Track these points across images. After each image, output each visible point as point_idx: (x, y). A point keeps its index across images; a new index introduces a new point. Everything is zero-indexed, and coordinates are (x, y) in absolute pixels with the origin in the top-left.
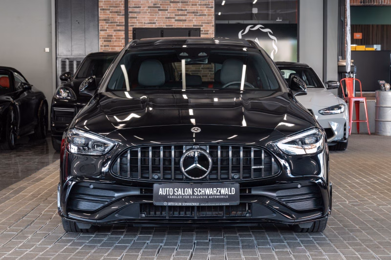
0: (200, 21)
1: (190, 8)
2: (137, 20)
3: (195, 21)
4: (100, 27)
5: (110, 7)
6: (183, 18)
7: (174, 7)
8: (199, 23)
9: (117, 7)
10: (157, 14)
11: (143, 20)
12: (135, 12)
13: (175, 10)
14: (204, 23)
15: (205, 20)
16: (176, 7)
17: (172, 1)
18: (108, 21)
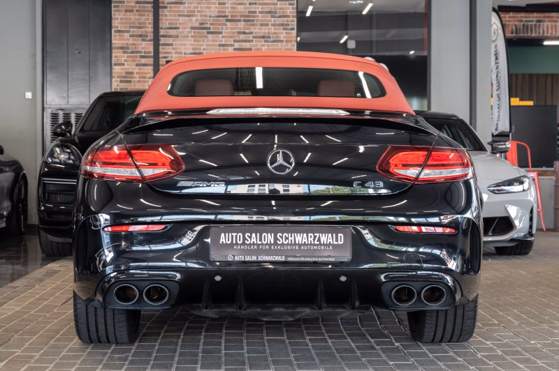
2: (173, 49)
4: (113, 59)
5: (130, 27)
6: (247, 45)
7: (232, 29)
9: (141, 28)
11: (182, 48)
12: (170, 36)
13: (234, 33)
16: (236, 29)
17: (229, 18)
18: (126, 50)
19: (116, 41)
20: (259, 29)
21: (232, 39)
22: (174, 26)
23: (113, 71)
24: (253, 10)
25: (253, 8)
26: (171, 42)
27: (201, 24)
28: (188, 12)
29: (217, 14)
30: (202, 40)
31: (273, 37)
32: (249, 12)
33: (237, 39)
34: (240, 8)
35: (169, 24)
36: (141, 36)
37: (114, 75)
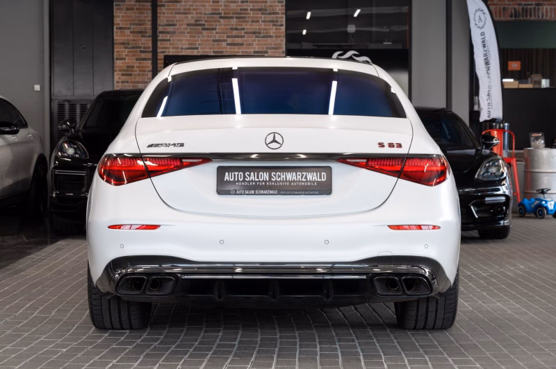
0: (264, 45)
2: (170, 44)
3: (257, 45)
4: (115, 54)
5: (131, 24)
6: (239, 40)
7: (225, 25)
8: (263, 48)
9: (140, 25)
10: (200, 35)
11: (179, 44)
12: (168, 33)
13: (227, 29)
15: (271, 44)
16: (229, 25)
17: (223, 15)
18: (127, 46)
19: (118, 37)
20: (250, 25)
21: (225, 35)
22: (171, 23)
23: (115, 65)
24: (245, 7)
25: (245, 6)
26: (168, 38)
27: (196, 21)
28: (184, 9)
29: (211, 12)
30: (197, 35)
31: (263, 33)
32: (241, 10)
33: (230, 35)
34: (233, 6)
35: (167, 21)
36: (140, 32)
37: (115, 69)
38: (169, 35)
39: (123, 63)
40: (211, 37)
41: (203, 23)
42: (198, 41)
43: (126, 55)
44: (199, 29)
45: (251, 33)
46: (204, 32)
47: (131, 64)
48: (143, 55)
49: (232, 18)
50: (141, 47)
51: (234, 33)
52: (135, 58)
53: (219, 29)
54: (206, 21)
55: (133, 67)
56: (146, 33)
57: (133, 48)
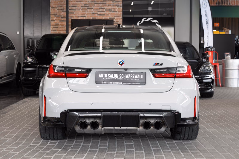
0: (113, 15)
1: (107, 7)
2: (74, 15)
3: (110, 15)
4: (51, 19)
5: (57, 6)
6: (103, 13)
7: (97, 7)
8: (113, 16)
9: (61, 6)
10: (87, 11)
11: (78, 15)
12: (73, 10)
13: (98, 8)
14: (116, 17)
15: (116, 15)
16: (98, 7)
17: (96, 2)
18: (56, 15)
19: (52, 12)
20: (108, 7)
21: (97, 11)
22: (74, 6)
23: (51, 23)
26: (73, 12)
27: (85, 5)
28: (80, 0)
29: (91, 1)
30: (85, 11)
31: (113, 10)
32: (104, 0)
33: (99, 11)
35: (73, 5)
36: (61, 10)
37: (51, 25)
38: (73, 11)
39: (54, 23)
40: (91, 11)
41: (88, 6)
42: (86, 13)
43: (55, 19)
44: (86, 8)
45: (108, 10)
46: (88, 10)
47: (57, 23)
48: (63, 19)
49: (100, 3)
50: (62, 16)
51: (101, 10)
52: (59, 20)
53: (94, 8)
54: (89, 5)
55: (58, 24)
56: (64, 10)
57: (58, 16)
